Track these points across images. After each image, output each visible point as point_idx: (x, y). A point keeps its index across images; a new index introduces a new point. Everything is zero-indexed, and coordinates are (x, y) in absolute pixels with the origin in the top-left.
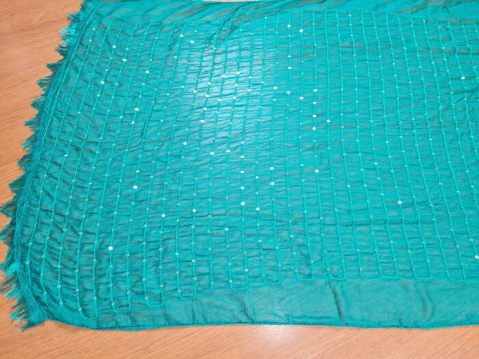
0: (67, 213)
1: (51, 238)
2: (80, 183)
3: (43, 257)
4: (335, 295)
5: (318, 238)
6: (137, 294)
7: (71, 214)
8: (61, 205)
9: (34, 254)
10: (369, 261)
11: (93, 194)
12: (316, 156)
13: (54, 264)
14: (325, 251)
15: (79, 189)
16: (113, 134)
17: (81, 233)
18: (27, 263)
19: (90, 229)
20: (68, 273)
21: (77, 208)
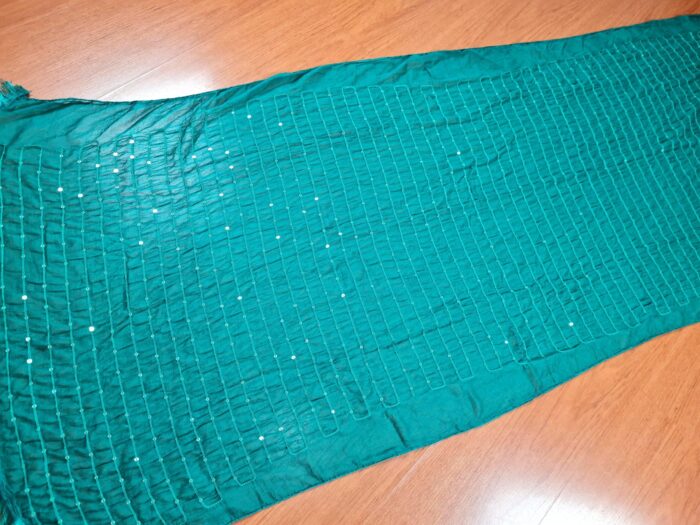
0: (63, 436)
1: (53, 473)
2: (64, 392)
3: (52, 499)
4: (394, 423)
5: (363, 370)
6: (188, 499)
7: (67, 434)
8: (49, 429)
9: (37, 501)
10: (416, 377)
11: (87, 401)
12: (337, 279)
13: (69, 503)
14: (374, 382)
15: (66, 400)
16: (84, 314)
17: (91, 454)
18: (33, 514)
19: (101, 446)
20: (93, 506)
21: (74, 425)
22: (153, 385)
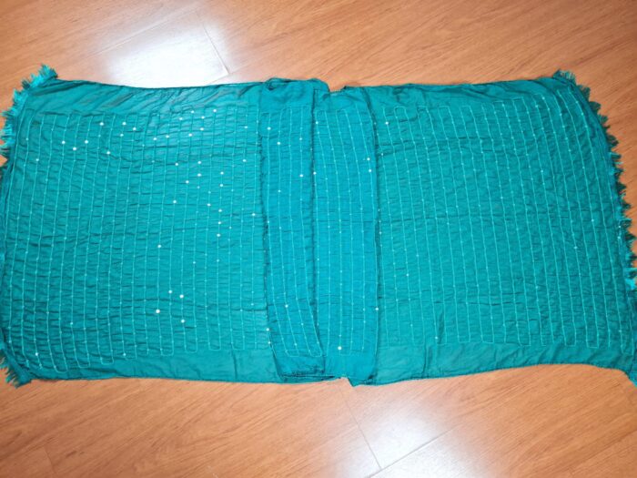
0: (35, 299)
1: (25, 320)
2: (41, 273)
3: (22, 335)
6: (94, 355)
7: (37, 299)
8: (28, 294)
9: (14, 334)
11: (53, 281)
13: (30, 338)
15: (42, 279)
16: (63, 227)
17: (48, 313)
18: (10, 342)
19: (54, 309)
20: (42, 342)
21: (42, 293)
22: (91, 284)
